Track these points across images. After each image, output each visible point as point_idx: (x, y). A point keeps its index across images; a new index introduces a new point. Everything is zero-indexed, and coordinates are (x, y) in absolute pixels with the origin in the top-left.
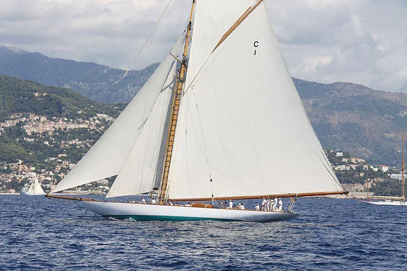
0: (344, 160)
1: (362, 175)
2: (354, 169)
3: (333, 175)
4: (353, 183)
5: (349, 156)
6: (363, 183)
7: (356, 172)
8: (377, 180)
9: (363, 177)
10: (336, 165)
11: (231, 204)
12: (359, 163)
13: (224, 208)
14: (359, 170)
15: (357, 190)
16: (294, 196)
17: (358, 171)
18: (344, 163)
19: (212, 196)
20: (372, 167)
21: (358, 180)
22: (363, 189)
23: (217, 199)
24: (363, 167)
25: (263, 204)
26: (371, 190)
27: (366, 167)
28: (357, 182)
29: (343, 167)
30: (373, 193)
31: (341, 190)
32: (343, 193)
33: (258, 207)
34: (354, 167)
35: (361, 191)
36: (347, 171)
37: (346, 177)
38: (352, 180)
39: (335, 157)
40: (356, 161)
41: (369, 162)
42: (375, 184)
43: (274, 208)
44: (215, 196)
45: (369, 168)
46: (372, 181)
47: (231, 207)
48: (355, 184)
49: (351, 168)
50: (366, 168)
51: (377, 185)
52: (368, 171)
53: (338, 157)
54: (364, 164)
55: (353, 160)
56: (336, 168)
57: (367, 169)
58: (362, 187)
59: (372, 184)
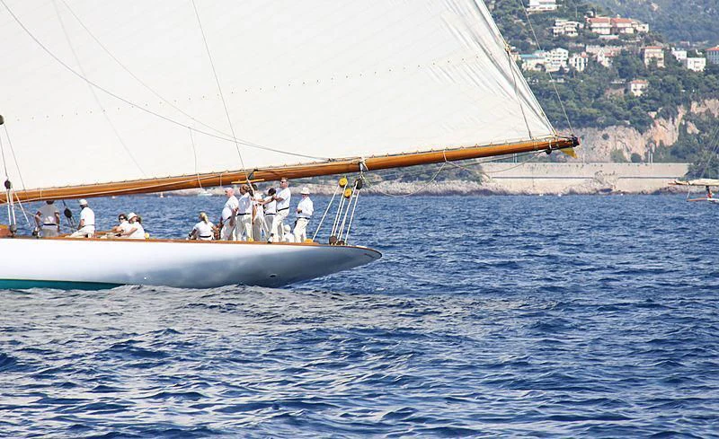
0: (564, 26)
1: (637, 88)
2: (606, 63)
3: (509, 72)
4: (603, 127)
5: (583, 10)
6: (642, 125)
7: (611, 78)
8: (703, 109)
9: (642, 100)
10: (525, 49)
11: (88, 216)
12: (626, 37)
13: (62, 237)
14: (626, 68)
15: (617, 157)
16: (352, 169)
17: (623, 74)
18: (561, 41)
19: (8, 184)
20: (681, 55)
21: (620, 110)
22: (641, 152)
23: (26, 198)
24: (642, 57)
25: (227, 213)
26: (676, 154)
27: (654, 53)
28: (617, 119)
29: (555, 59)
30: (683, 168)
31: (543, 131)
32: (554, 146)
33: (206, 228)
34: (603, 55)
35: (635, 159)
36: (573, 73)
37: (571, 103)
38: (594, 111)
39: (521, 15)
40: (614, 30)
41: (664, 31)
42: (692, 129)
43: (274, 230)
44: (17, 187)
45: (669, 58)
46: (682, 111)
47: (89, 229)
48: (610, 131)
49: (593, 62)
50: (654, 60)
51: (703, 130)
52: (666, 71)
53: (535, 16)
54: (648, 42)
55: (601, 27)
56: (530, 64)
57: (661, 64)
58: (638, 144)
59: (683, 128)
